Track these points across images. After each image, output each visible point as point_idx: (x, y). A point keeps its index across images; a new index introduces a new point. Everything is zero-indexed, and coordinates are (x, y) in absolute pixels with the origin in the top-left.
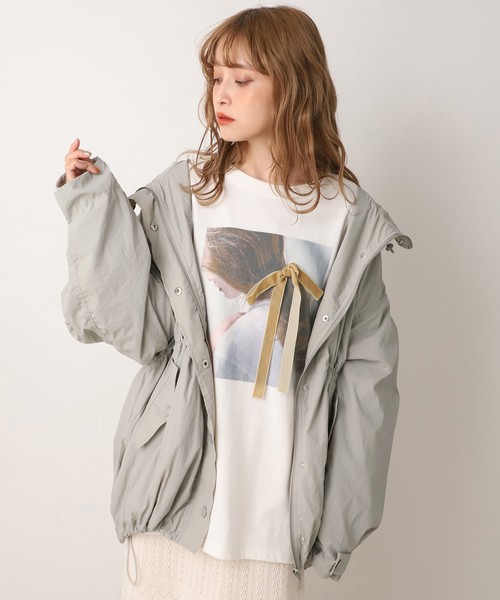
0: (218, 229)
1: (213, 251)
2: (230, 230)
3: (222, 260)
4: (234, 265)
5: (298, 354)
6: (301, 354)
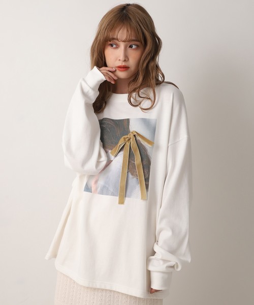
5: (145, 180)
6: (147, 180)
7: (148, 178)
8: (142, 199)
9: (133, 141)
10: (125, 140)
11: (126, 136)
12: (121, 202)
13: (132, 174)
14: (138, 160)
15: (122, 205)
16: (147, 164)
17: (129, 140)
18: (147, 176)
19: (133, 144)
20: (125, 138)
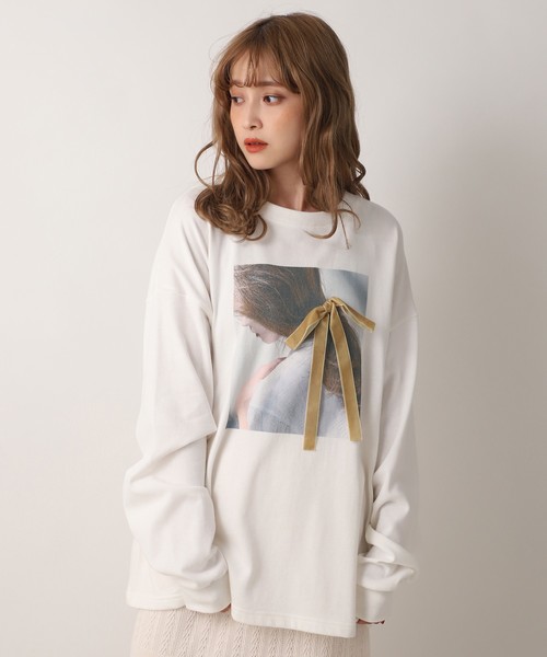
0: (246, 266)
1: (244, 292)
2: (260, 266)
3: (256, 301)
4: (271, 306)
8: (351, 439)
9: (334, 319)
10: (319, 316)
11: (320, 308)
12: (310, 446)
15: (312, 452)
17: (326, 315)
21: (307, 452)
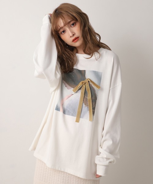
4: (70, 79)
5: (93, 109)
6: (94, 109)
7: (95, 108)
8: (90, 120)
9: (87, 85)
10: (83, 84)
11: (83, 81)
12: (77, 121)
13: (85, 105)
14: (89, 97)
15: (78, 123)
16: (94, 99)
17: (85, 83)
18: (94, 107)
19: (87, 87)
20: (82, 83)
21: (76, 123)
